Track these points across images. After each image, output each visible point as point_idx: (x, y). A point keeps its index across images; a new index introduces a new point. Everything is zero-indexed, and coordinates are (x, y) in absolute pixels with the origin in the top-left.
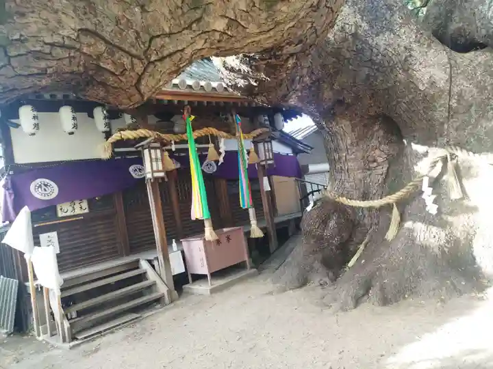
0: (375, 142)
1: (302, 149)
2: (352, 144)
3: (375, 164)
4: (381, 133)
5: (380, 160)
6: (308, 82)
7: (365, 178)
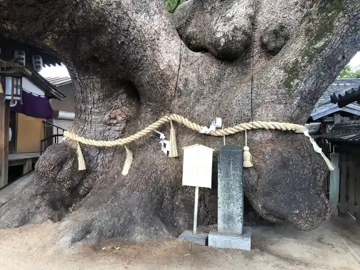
0: (118, 103)
1: (55, 94)
2: (99, 99)
3: (115, 122)
4: (124, 96)
5: (120, 118)
6: (68, 30)
7: (104, 131)
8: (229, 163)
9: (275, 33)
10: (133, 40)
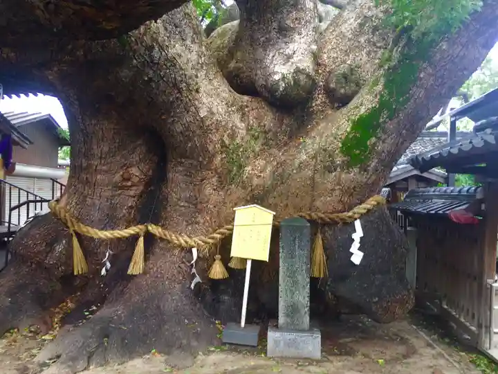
0: (135, 158)
2: (108, 153)
3: (129, 184)
4: (144, 149)
5: (136, 180)
7: (113, 197)
8: (294, 240)
9: (345, 76)
10: (164, 76)
